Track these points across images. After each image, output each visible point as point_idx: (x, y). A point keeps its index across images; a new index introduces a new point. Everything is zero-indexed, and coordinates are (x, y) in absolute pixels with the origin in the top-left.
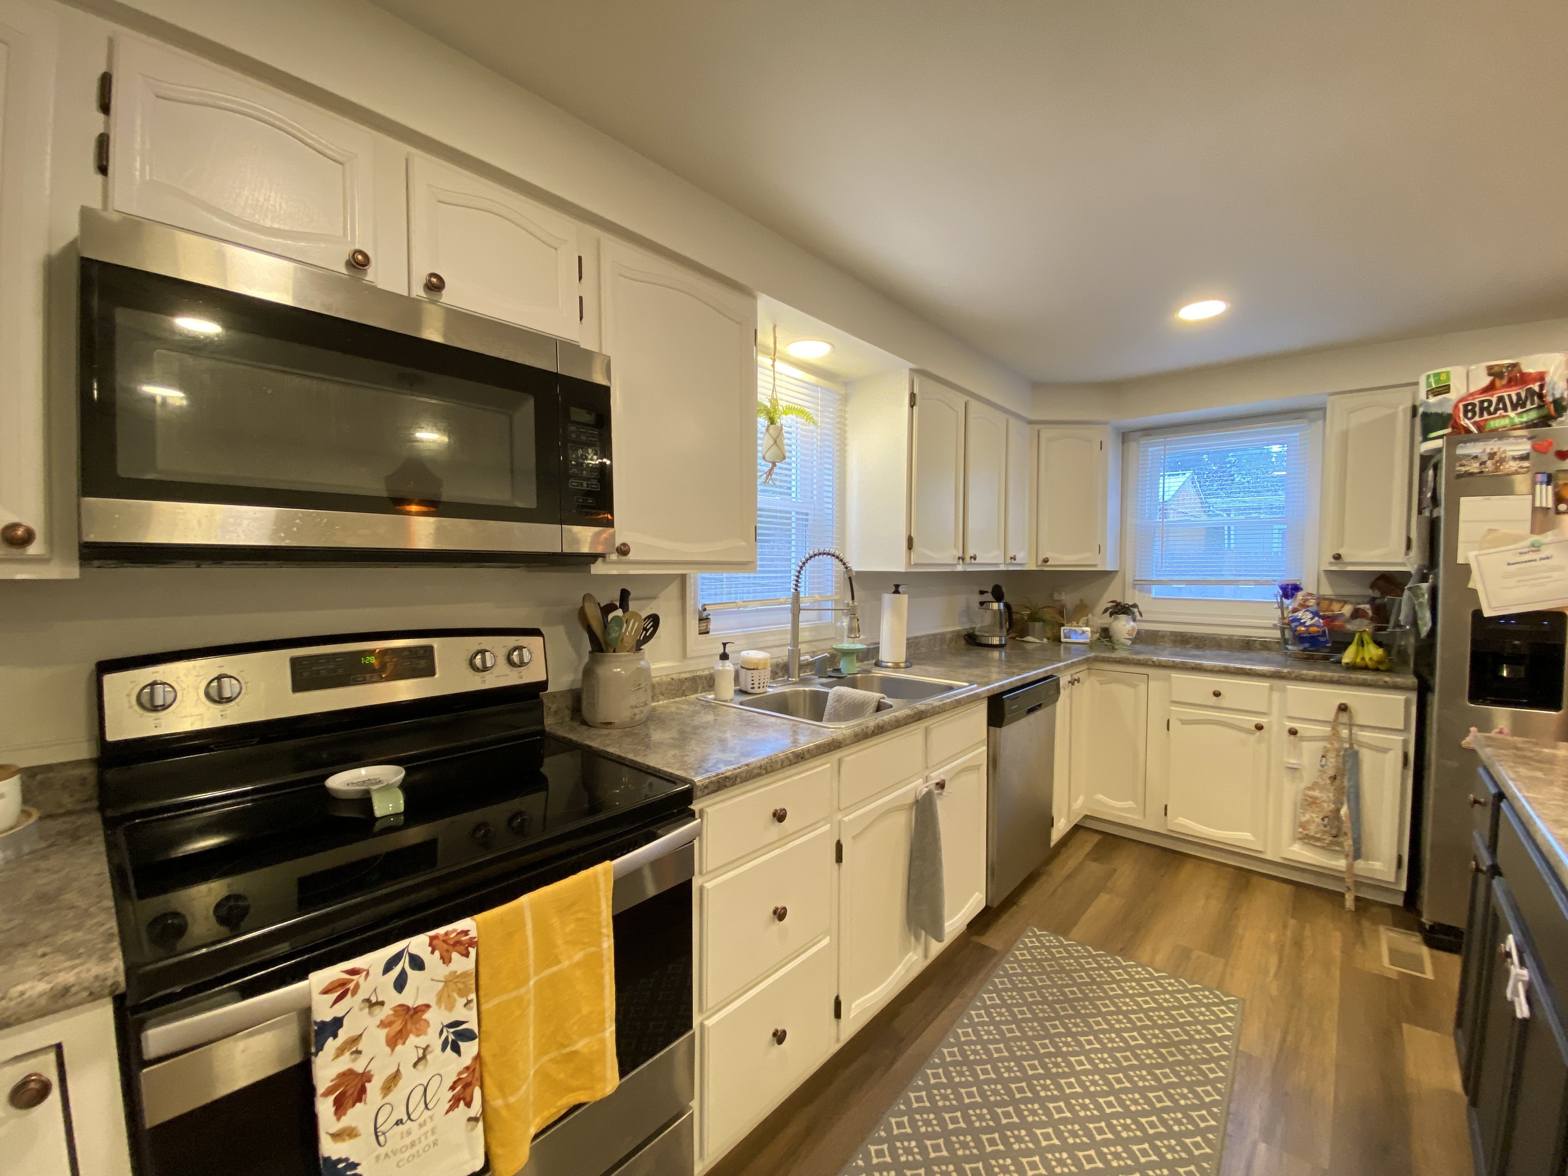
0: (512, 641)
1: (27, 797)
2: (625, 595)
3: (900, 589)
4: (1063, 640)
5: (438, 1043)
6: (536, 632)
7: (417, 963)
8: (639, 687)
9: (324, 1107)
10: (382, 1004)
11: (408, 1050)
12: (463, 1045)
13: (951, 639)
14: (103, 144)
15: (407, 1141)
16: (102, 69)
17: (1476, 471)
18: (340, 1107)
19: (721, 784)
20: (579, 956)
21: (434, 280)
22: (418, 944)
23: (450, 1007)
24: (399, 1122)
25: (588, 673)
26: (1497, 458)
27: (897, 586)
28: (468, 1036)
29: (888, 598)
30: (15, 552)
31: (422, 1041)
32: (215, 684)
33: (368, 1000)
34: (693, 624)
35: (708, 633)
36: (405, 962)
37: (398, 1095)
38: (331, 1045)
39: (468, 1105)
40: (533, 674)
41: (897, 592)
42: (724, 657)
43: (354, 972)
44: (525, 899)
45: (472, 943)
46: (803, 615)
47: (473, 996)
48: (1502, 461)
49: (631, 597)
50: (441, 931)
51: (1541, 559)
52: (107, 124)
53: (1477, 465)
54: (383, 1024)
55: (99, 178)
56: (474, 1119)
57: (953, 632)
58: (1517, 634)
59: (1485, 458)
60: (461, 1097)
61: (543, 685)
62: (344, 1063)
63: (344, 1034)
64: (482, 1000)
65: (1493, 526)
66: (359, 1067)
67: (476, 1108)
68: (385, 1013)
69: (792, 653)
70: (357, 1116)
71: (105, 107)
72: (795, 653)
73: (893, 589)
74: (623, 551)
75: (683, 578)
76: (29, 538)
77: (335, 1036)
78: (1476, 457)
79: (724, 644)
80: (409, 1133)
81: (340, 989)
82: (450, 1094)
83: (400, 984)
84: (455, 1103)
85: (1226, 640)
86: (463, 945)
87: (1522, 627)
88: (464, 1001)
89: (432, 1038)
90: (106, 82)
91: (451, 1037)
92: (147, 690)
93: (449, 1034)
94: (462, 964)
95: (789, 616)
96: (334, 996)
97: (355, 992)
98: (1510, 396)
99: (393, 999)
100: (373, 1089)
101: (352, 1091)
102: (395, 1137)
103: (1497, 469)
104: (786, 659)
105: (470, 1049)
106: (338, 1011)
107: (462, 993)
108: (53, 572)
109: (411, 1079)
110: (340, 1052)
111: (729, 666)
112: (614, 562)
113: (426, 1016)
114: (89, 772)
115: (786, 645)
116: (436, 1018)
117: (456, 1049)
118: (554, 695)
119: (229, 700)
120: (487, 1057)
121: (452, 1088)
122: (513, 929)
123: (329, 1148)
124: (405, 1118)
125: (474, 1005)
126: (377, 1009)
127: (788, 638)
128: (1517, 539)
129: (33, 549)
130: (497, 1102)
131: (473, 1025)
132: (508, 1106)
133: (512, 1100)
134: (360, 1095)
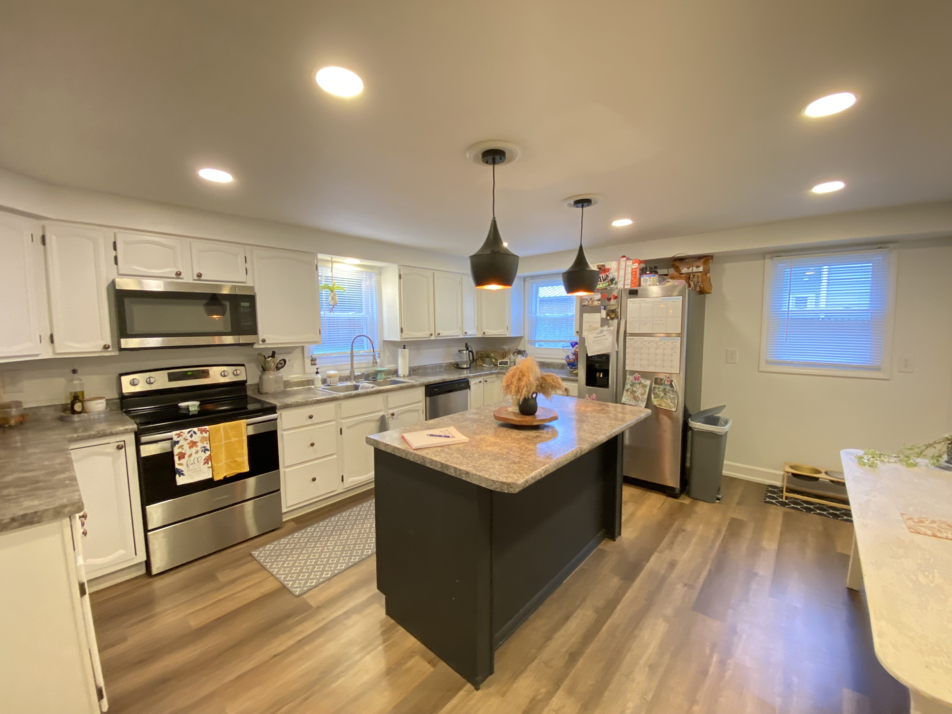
0: (234, 368)
1: (107, 404)
2: (274, 353)
3: (406, 347)
4: (499, 365)
5: (200, 450)
6: (243, 365)
7: (195, 433)
8: (277, 382)
9: (176, 458)
10: (187, 440)
11: (194, 450)
12: (206, 452)
13: (446, 366)
14: (116, 258)
15: (194, 468)
16: (113, 240)
17: (587, 304)
18: (180, 458)
19: (286, 407)
20: (236, 439)
21: (199, 274)
22: (195, 429)
23: (203, 443)
24: (192, 464)
25: (261, 378)
26: (592, 300)
27: (404, 346)
28: (207, 450)
29: (400, 350)
30: (106, 350)
31: (197, 449)
32: (148, 379)
33: (184, 438)
34: (308, 362)
35: (316, 365)
36: (192, 432)
37: (192, 458)
38: (177, 446)
39: (208, 464)
40: (242, 378)
41: (404, 348)
42: (317, 373)
43: (181, 432)
44: (222, 425)
45: (208, 431)
46: (355, 358)
47: (208, 442)
48: (593, 301)
49: (276, 353)
50: (200, 428)
51: (603, 336)
52: (116, 253)
53: (587, 302)
54: (188, 444)
55: (115, 266)
56: (209, 467)
57: (446, 363)
58: (597, 362)
59: (589, 300)
60: (206, 462)
61: (245, 381)
62: (180, 450)
63: (180, 444)
64: (211, 443)
65: (591, 324)
66: (183, 451)
67: (210, 465)
68: (188, 441)
69: (351, 372)
70: (183, 461)
71: (115, 249)
72: (352, 372)
73: (403, 347)
74: (264, 341)
75: (303, 347)
76: (109, 347)
77: (178, 444)
78: (587, 300)
79: (317, 369)
80: (194, 466)
81: (179, 435)
82: (204, 461)
83: (191, 436)
84: (205, 463)
85: (556, 365)
86: (206, 431)
87: (599, 360)
88: (206, 443)
89: (199, 448)
90: (115, 244)
91: (204, 450)
92: (132, 381)
93: (203, 449)
94: (206, 435)
95: (350, 359)
96: (178, 436)
97: (182, 436)
98: (602, 277)
99: (190, 439)
100: (186, 456)
101: (182, 456)
102: (191, 467)
103: (592, 304)
104: (349, 374)
105: (208, 453)
106: (178, 439)
107: (206, 441)
108: (113, 354)
109: (194, 456)
110: (179, 447)
111: (319, 376)
112: (261, 344)
113: (197, 444)
114: (118, 401)
115: (349, 369)
116: (200, 445)
117: (205, 452)
118: (251, 385)
119: (152, 383)
120: (212, 455)
121: (204, 460)
122: (218, 430)
123: (177, 466)
124: (193, 463)
125: (209, 444)
126: (187, 441)
127: (349, 367)
128: (596, 329)
129: (110, 349)
130: (214, 465)
131: (209, 448)
132: (217, 466)
133: (218, 465)
134: (184, 457)
